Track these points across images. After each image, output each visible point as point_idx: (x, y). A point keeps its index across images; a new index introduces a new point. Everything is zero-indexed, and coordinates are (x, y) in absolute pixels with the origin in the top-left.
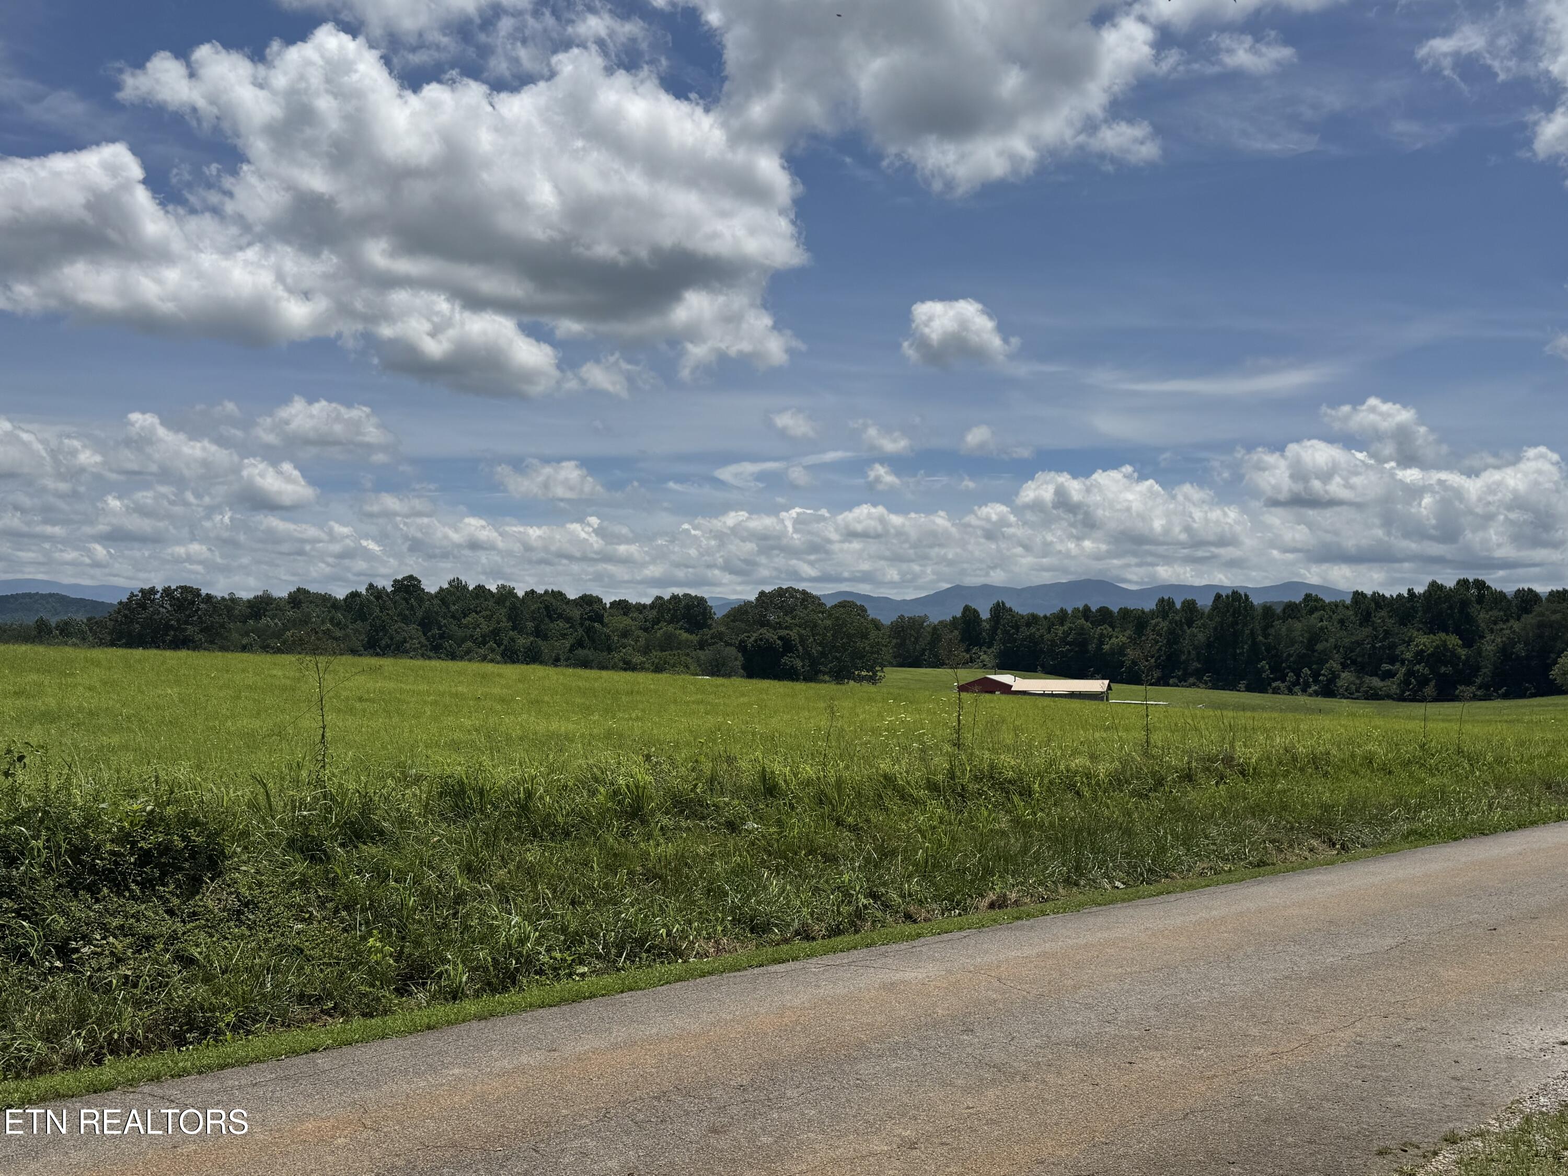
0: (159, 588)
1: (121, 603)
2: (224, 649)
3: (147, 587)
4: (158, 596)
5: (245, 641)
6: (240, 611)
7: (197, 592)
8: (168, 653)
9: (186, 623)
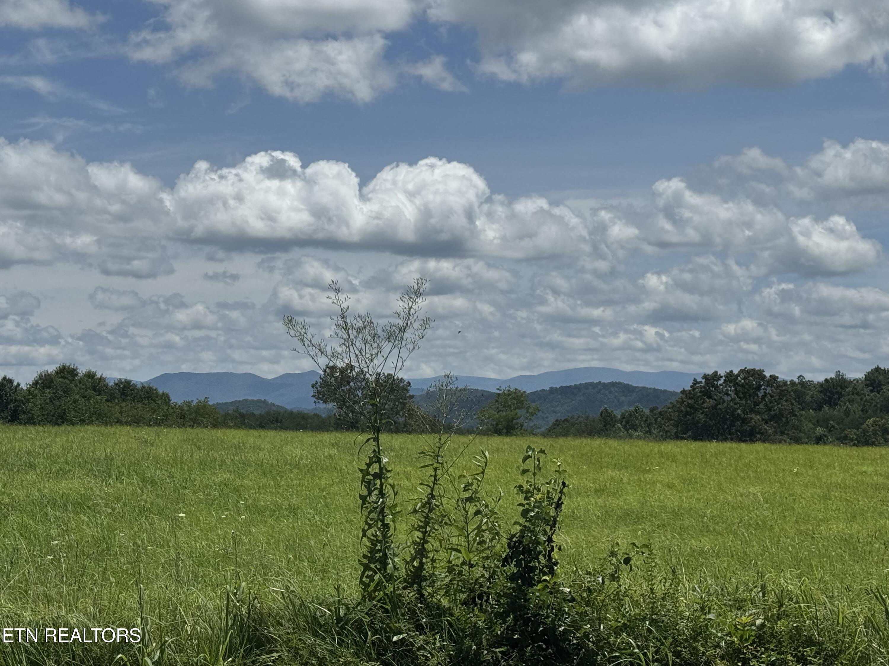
0: (722, 372)
1: (683, 392)
2: (797, 441)
3: (710, 372)
4: (721, 381)
5: (819, 431)
6: (812, 397)
7: (758, 374)
8: (743, 446)
9: (752, 411)
